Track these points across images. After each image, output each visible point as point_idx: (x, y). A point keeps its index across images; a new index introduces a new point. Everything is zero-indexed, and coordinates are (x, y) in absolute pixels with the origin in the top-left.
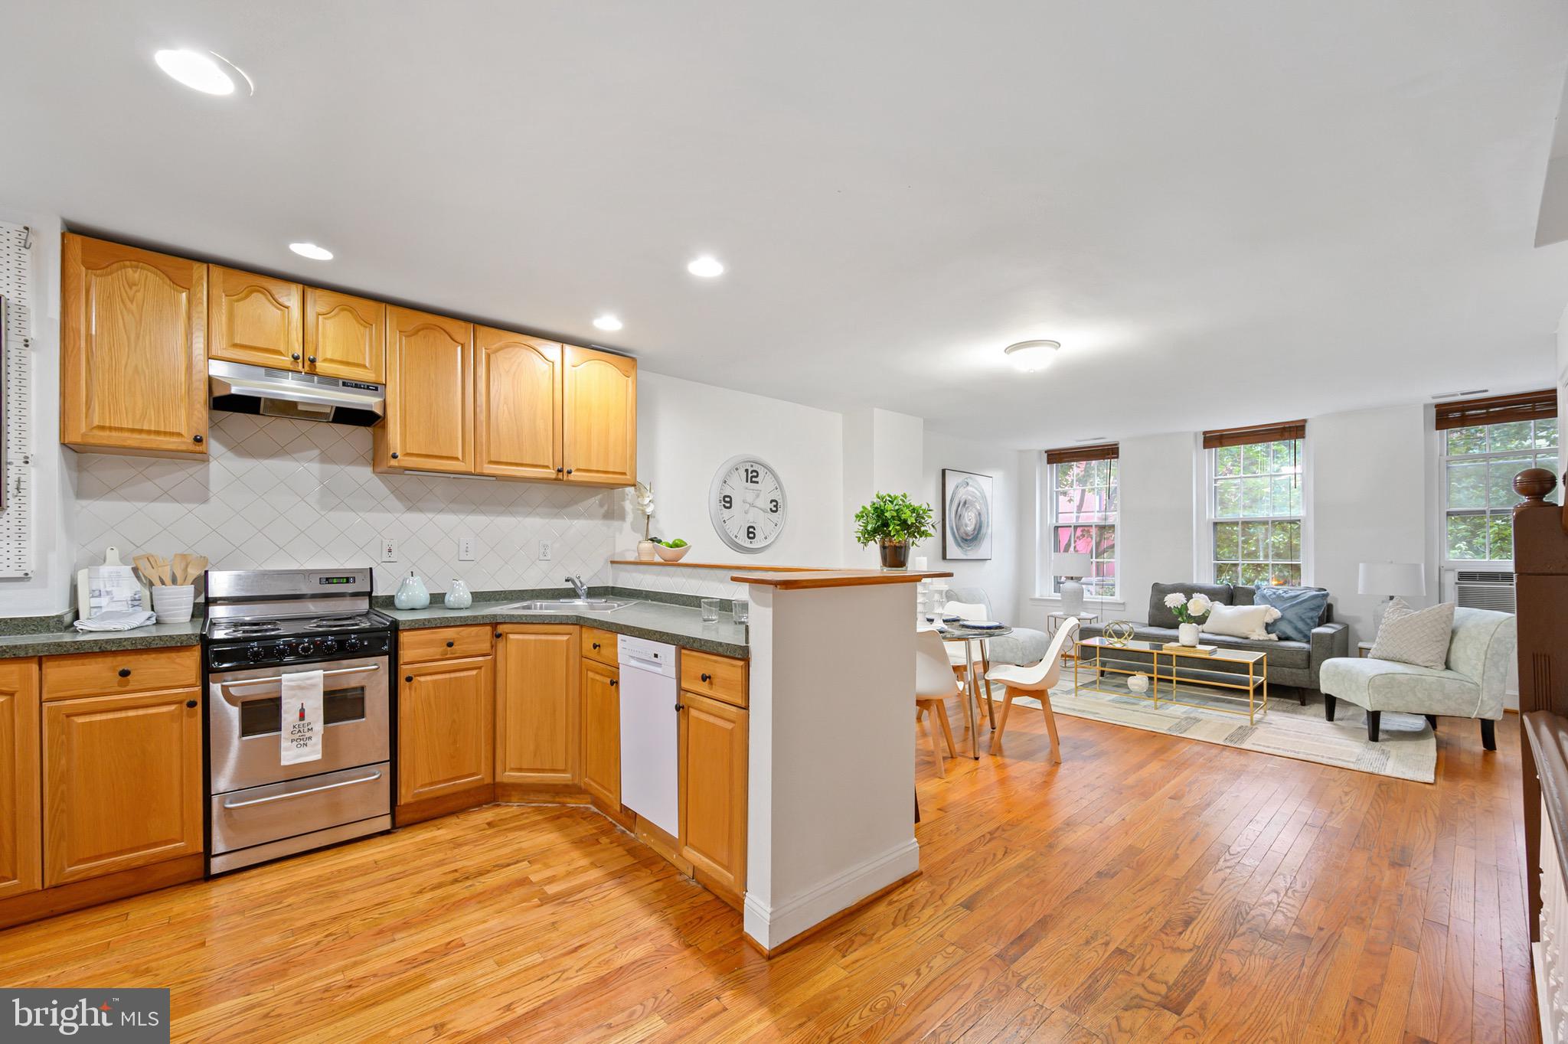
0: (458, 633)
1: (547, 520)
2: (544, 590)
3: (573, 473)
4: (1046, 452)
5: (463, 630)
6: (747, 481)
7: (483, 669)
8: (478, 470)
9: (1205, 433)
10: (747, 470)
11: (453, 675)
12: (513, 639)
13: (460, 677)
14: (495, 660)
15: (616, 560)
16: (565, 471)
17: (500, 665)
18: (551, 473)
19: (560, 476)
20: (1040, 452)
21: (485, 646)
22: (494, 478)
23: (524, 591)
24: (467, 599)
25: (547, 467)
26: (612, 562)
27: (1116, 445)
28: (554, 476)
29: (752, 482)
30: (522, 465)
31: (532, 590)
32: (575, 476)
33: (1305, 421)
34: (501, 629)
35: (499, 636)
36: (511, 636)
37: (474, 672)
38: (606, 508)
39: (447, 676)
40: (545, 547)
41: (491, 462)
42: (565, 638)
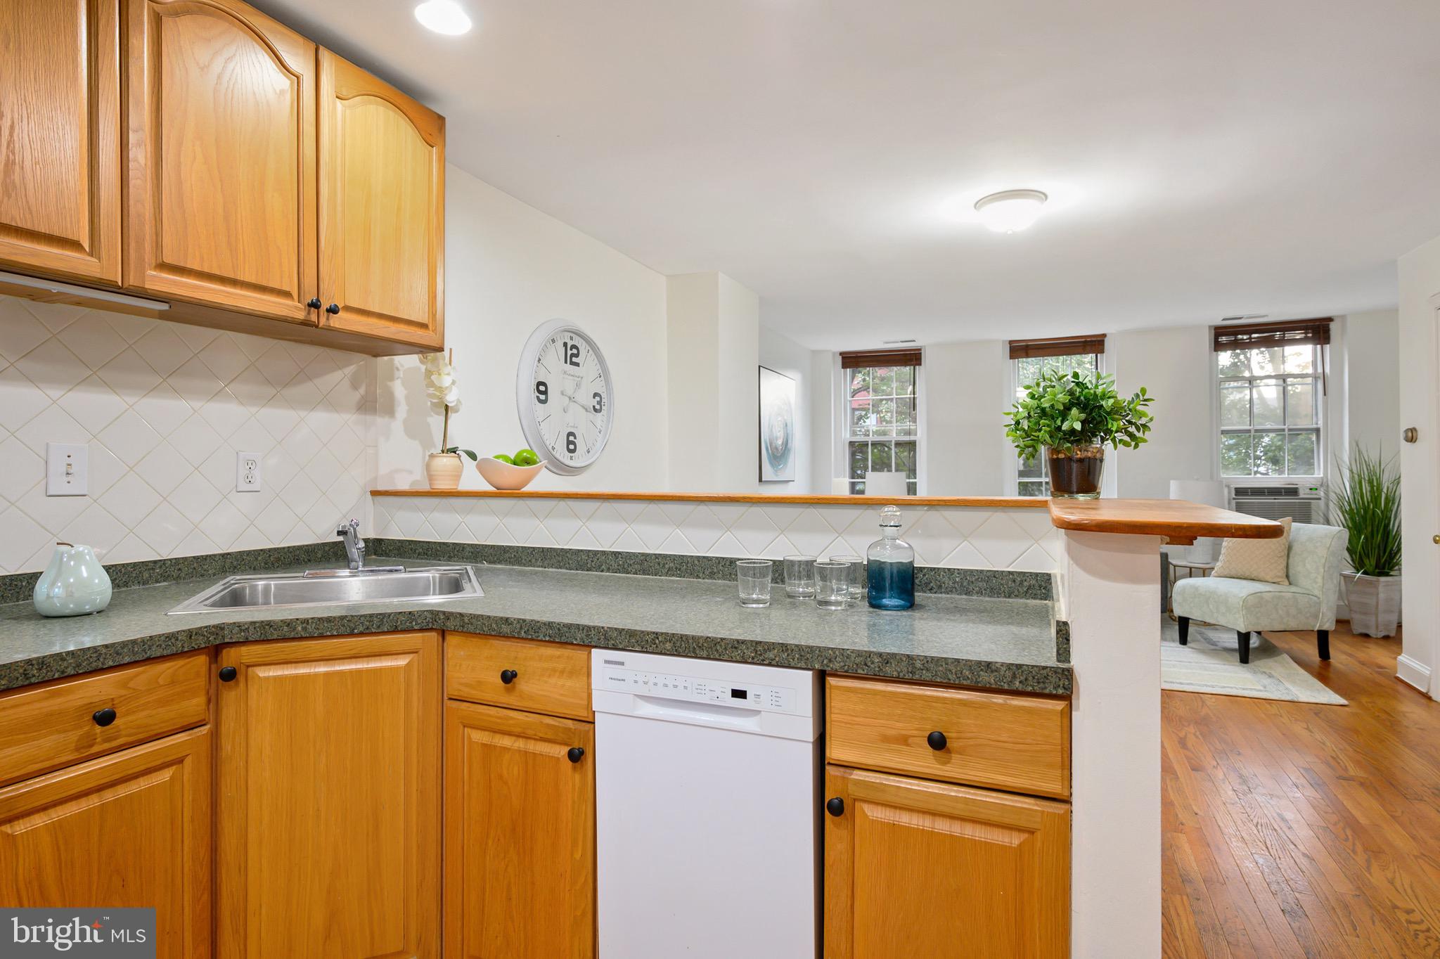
0: (124, 684)
1: (254, 410)
2: (249, 553)
3: (341, 313)
4: (841, 354)
5: (143, 672)
6: (566, 362)
7: (188, 761)
8: (132, 281)
9: (1011, 342)
10: (565, 344)
11: (109, 796)
12: (268, 678)
13: (130, 797)
14: (215, 735)
15: (380, 488)
16: (325, 305)
17: (227, 746)
18: (292, 309)
19: (314, 318)
20: (834, 354)
21: (195, 705)
22: (165, 307)
23: (205, 558)
25: (287, 294)
26: (375, 493)
27: (920, 350)
28: (301, 315)
29: (572, 363)
30: (234, 282)
31: (223, 555)
32: (341, 321)
33: (1104, 335)
35: (229, 676)
36: (263, 673)
37: (166, 775)
38: (362, 390)
39: (94, 801)
40: (251, 464)
41: (163, 266)
42: (402, 662)
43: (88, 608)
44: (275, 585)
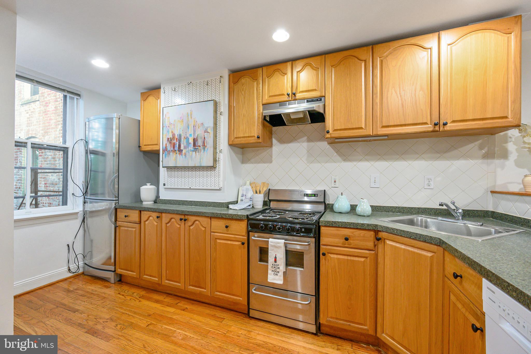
0: (352, 233)
1: (431, 162)
2: (428, 209)
3: (448, 125)
5: (357, 231)
7: (368, 258)
8: (375, 133)
11: (352, 258)
12: (389, 244)
13: (354, 260)
14: (377, 255)
15: (497, 190)
16: (441, 123)
17: (380, 260)
18: (429, 127)
19: (437, 128)
21: (370, 244)
22: (386, 137)
23: (412, 208)
24: (368, 210)
25: (426, 123)
26: (492, 192)
28: (431, 129)
30: (405, 125)
31: (418, 208)
32: (451, 126)
34: (381, 235)
35: (378, 239)
36: (388, 242)
37: (363, 259)
38: (486, 149)
39: (346, 257)
40: (429, 180)
41: (383, 127)
42: (430, 254)
43: (365, 215)
44: (425, 219)
